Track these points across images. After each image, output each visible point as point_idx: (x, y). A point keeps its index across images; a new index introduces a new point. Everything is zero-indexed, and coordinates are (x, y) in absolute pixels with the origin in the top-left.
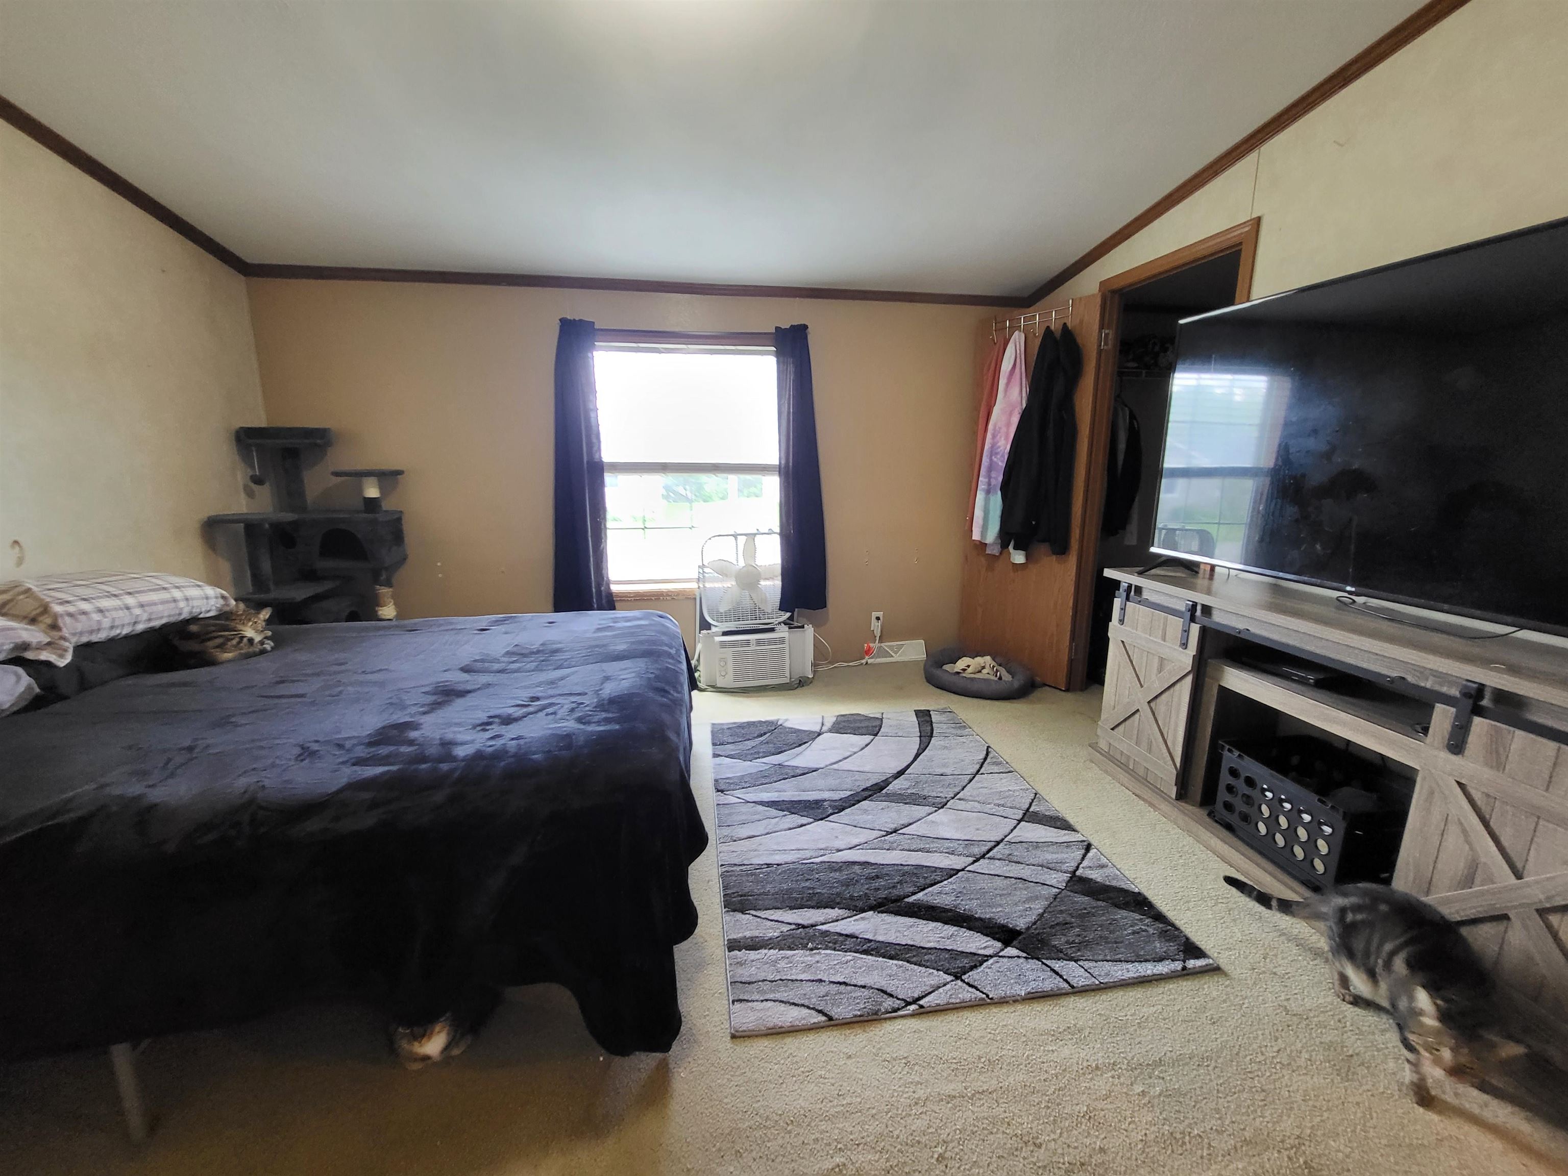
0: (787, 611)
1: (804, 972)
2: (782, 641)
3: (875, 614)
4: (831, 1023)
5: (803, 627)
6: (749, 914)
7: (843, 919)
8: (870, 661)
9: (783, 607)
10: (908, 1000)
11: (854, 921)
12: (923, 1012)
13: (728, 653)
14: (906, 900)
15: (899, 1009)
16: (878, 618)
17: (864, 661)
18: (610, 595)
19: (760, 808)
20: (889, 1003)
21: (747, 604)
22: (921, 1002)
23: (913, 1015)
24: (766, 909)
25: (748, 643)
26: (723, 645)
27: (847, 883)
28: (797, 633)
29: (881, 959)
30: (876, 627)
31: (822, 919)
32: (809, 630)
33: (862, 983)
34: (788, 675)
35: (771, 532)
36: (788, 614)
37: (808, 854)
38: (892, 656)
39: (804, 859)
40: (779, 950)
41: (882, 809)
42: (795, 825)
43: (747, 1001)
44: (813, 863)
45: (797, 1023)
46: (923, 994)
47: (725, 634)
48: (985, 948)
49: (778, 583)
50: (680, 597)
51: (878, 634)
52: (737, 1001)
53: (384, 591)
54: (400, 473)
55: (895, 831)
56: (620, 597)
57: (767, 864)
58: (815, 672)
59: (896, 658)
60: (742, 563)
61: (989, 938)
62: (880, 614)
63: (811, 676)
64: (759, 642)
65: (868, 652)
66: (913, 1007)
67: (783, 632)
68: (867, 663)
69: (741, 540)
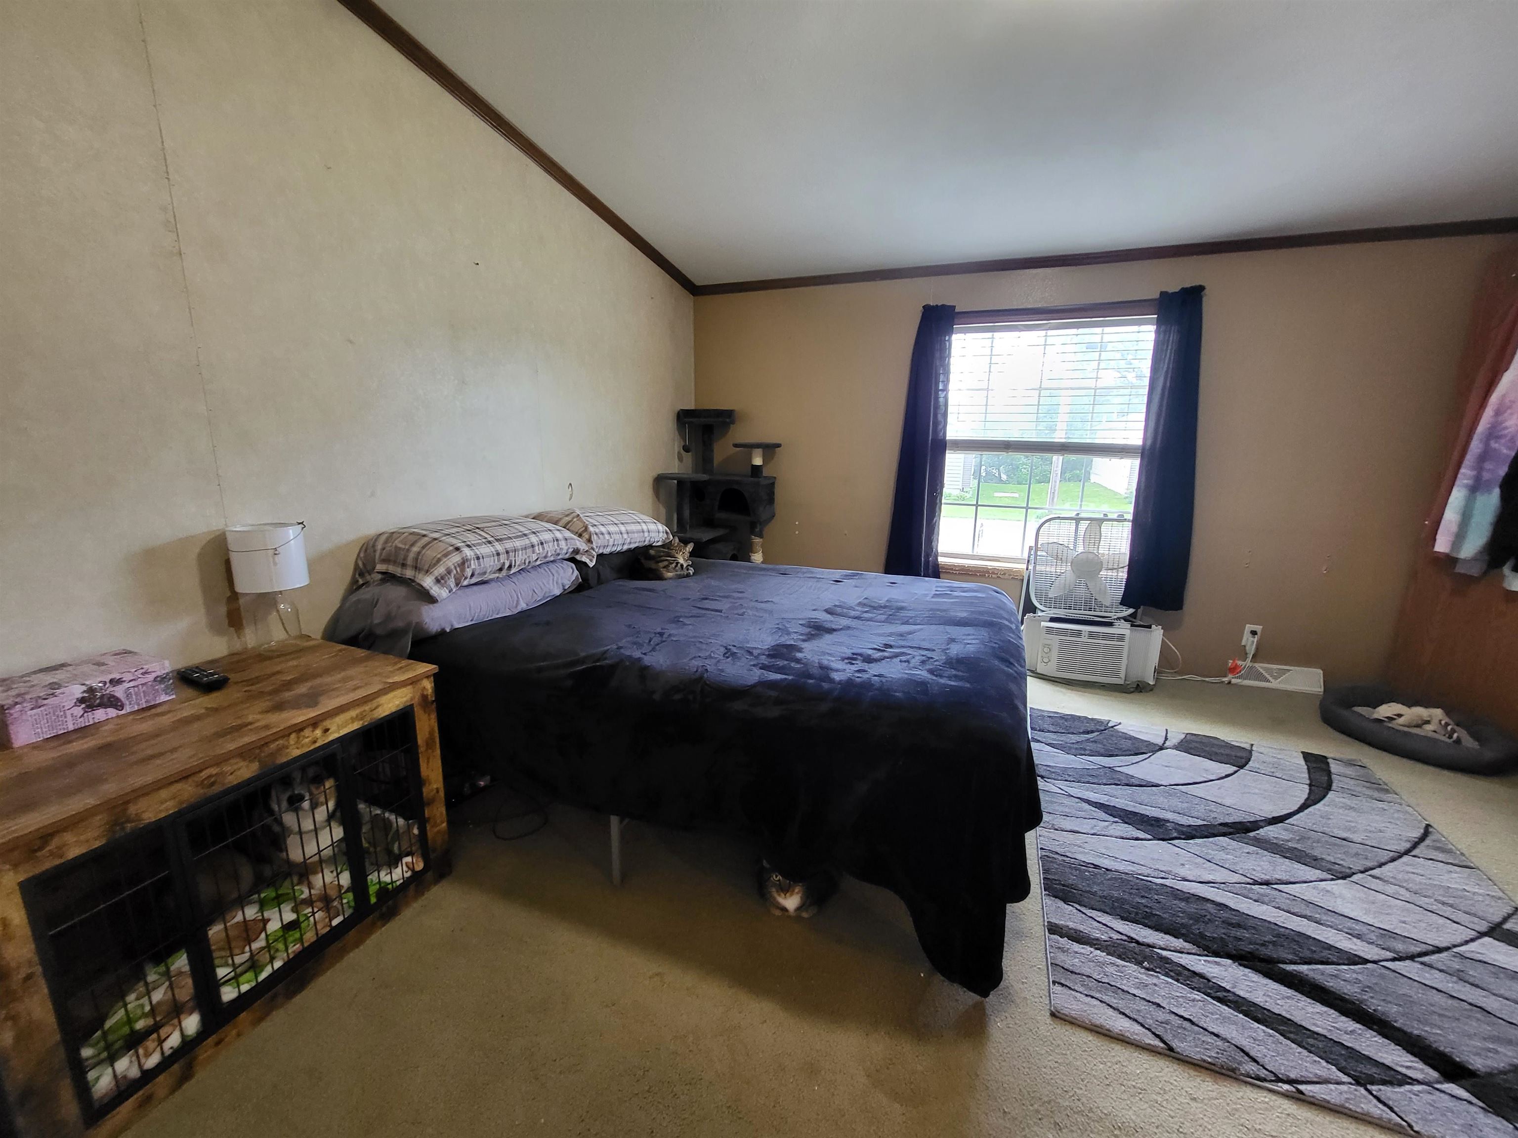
0: (1131, 607)
1: (1138, 988)
2: (1121, 638)
3: (1249, 627)
4: (1169, 1053)
5: (1150, 627)
6: (1072, 906)
7: (1188, 953)
8: (1234, 681)
9: (1125, 601)
10: (1280, 1076)
11: (1205, 961)
12: (1299, 1098)
13: (1055, 640)
14: (1281, 966)
15: (1264, 1080)
16: (1254, 633)
17: (1226, 679)
18: (936, 565)
19: (1086, 806)
20: (1251, 1068)
21: (1082, 592)
22: (1302, 1087)
23: (1286, 1095)
24: (1093, 909)
25: (1079, 633)
26: (1049, 630)
27: (1198, 918)
28: (1141, 633)
29: (1241, 1016)
30: (1250, 643)
31: (1161, 943)
32: (1157, 634)
33: (1215, 1031)
34: (1122, 675)
35: (1120, 519)
36: (1131, 611)
37: (1146, 871)
38: (1268, 681)
39: (1140, 874)
40: (1108, 954)
41: (1248, 853)
42: (1129, 836)
43: (1070, 988)
44: (1150, 882)
45: (1128, 1034)
46: (1303, 1079)
47: (1053, 620)
48: (1408, 1067)
49: (1123, 575)
50: (1006, 576)
51: (1251, 650)
52: (1059, 983)
53: (757, 540)
54: (779, 446)
55: (1267, 883)
56: (948, 569)
57: (1093, 864)
58: (1157, 680)
59: (1274, 684)
60: (1080, 549)
61: (1416, 1059)
62: (1258, 628)
63: (1152, 683)
64: (1091, 635)
65: (1234, 670)
66: (1286, 1087)
67: (1123, 628)
68: (1230, 683)
69: (1084, 525)
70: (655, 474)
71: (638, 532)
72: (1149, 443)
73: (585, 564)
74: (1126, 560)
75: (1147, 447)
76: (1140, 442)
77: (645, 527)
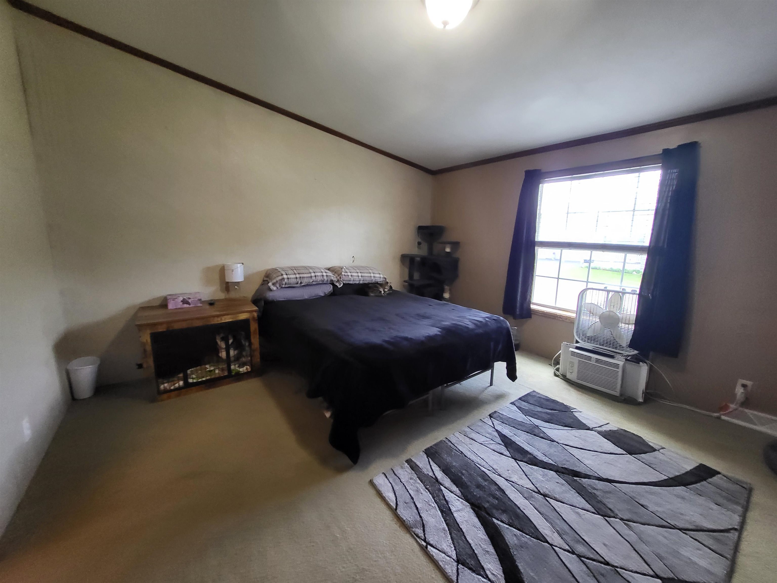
0: (635, 350)
1: (413, 491)
2: (617, 366)
3: (742, 381)
4: (394, 511)
5: (638, 363)
6: (428, 459)
7: (455, 494)
8: (723, 417)
10: (427, 540)
11: (457, 499)
12: (424, 550)
13: (576, 360)
14: (493, 519)
15: (419, 537)
16: (744, 386)
17: (716, 415)
18: (530, 310)
19: (496, 434)
20: (419, 531)
21: (608, 335)
22: (429, 547)
23: (421, 546)
24: (435, 463)
25: (590, 358)
26: (573, 353)
27: (479, 486)
28: (632, 366)
29: (443, 520)
31: (447, 485)
32: (644, 369)
33: (422, 515)
34: (617, 391)
35: (632, 293)
36: (633, 352)
37: (484, 463)
38: (756, 424)
39: (479, 464)
40: (417, 477)
41: (558, 483)
42: (499, 451)
43: (386, 477)
44: (479, 468)
45: (387, 498)
46: (435, 546)
47: (577, 348)
48: (493, 574)
50: (567, 321)
51: (741, 398)
52: (384, 474)
53: (448, 287)
54: (459, 243)
55: (545, 496)
56: (535, 312)
57: (462, 452)
58: (645, 399)
59: (760, 428)
60: (605, 308)
61: (503, 575)
62: (749, 383)
63: (640, 400)
64: (597, 360)
65: (724, 408)
66: (424, 544)
67: (621, 361)
68: (719, 418)
69: (611, 294)
70: (401, 254)
71: (368, 277)
72: (652, 245)
73: (337, 286)
74: (633, 318)
75: (651, 247)
76: (647, 243)
77: (372, 275)
